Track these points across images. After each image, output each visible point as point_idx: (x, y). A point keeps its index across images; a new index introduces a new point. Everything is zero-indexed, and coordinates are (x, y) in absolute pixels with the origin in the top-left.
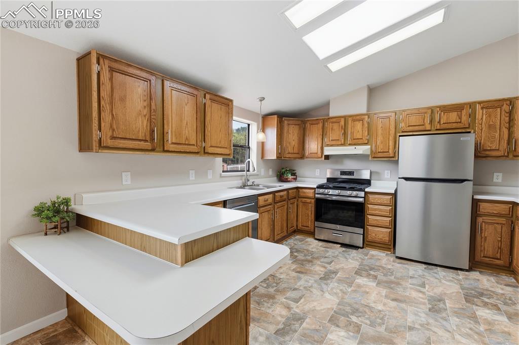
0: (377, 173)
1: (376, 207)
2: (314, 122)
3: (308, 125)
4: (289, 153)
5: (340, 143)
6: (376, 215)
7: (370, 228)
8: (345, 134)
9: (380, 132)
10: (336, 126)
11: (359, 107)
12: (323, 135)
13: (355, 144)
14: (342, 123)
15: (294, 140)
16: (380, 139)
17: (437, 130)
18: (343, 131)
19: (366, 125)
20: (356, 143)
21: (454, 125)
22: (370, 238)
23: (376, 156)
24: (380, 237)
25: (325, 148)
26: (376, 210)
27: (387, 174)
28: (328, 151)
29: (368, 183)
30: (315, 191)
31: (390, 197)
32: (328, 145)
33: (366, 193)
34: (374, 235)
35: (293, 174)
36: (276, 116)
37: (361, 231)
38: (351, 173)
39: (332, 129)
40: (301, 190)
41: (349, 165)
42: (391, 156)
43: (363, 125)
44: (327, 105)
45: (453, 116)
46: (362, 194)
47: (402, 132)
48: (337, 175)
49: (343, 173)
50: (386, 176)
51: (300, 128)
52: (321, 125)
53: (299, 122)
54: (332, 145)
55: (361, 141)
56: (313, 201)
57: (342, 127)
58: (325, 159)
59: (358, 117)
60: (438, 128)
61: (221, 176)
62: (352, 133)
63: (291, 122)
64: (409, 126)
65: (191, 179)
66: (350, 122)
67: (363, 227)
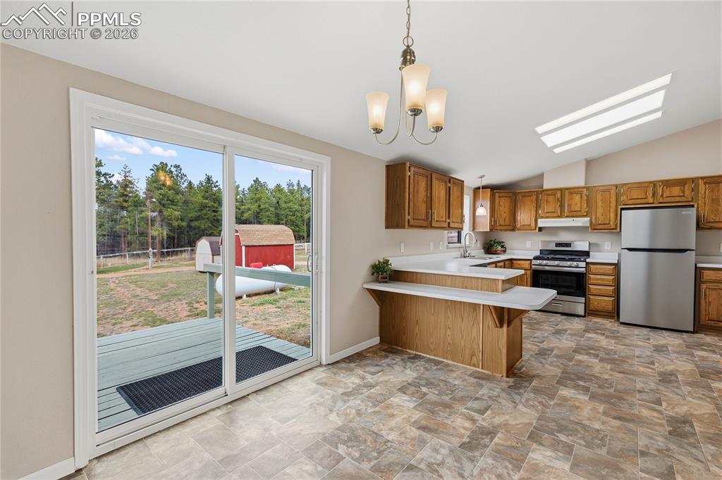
0: (596, 245)
1: (599, 277)
2: (527, 194)
3: (519, 197)
4: (500, 225)
5: (556, 215)
6: (598, 285)
7: (591, 297)
8: (562, 207)
9: (600, 204)
10: (551, 199)
11: (577, 180)
12: (537, 207)
13: (573, 217)
14: (559, 194)
15: (505, 213)
16: (600, 210)
17: (660, 203)
18: (559, 204)
19: (585, 198)
20: (574, 214)
21: (677, 199)
22: (592, 307)
23: (594, 227)
24: (603, 306)
25: (540, 221)
26: (598, 279)
27: (607, 245)
28: (542, 223)
29: (587, 254)
30: (531, 263)
31: (612, 267)
32: (542, 217)
33: (587, 264)
34: (596, 304)
35: (502, 247)
36: (489, 190)
37: (583, 300)
38: (568, 245)
39: (547, 201)
40: (515, 262)
41: (564, 237)
42: (612, 227)
43: (581, 197)
44: (541, 177)
45: (676, 191)
46: (583, 264)
47: (624, 205)
48: (553, 247)
49: (558, 245)
50: (606, 248)
51: (511, 200)
52: (534, 197)
53: (511, 195)
54: (547, 217)
55: (579, 214)
56: (529, 272)
57: (558, 199)
58: (539, 231)
59: (575, 190)
60: (661, 201)
61: (448, 247)
62: (570, 206)
63: (501, 195)
64: (631, 199)
65: (432, 249)
66: (567, 194)
67: (584, 295)
